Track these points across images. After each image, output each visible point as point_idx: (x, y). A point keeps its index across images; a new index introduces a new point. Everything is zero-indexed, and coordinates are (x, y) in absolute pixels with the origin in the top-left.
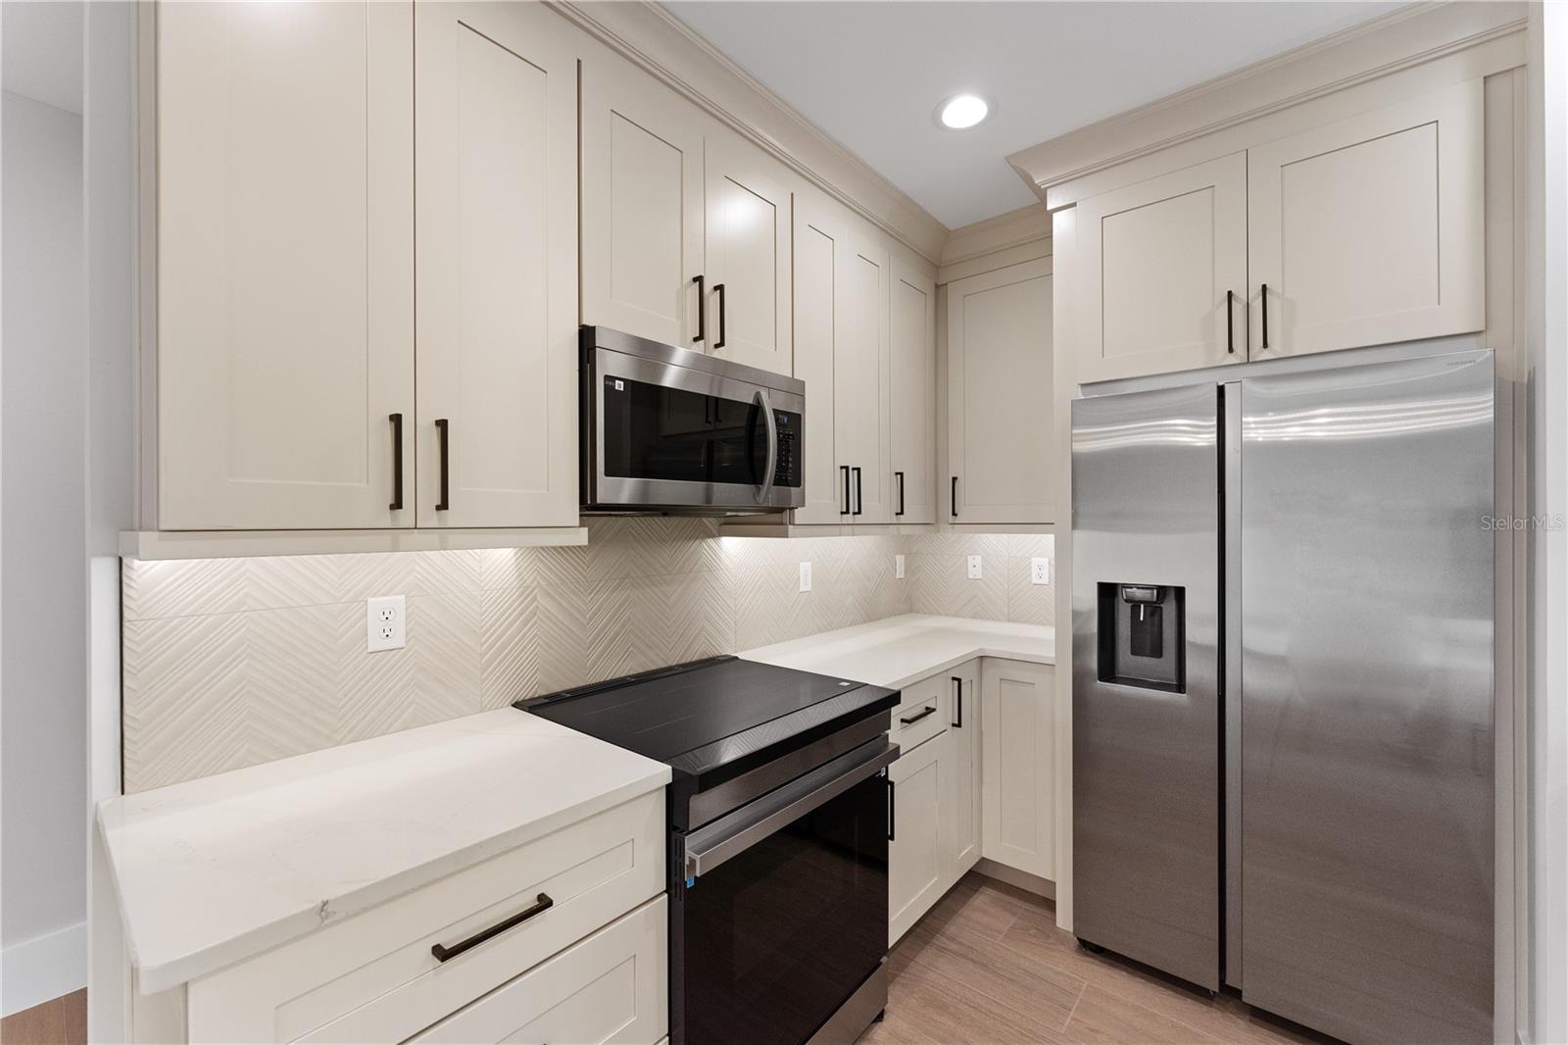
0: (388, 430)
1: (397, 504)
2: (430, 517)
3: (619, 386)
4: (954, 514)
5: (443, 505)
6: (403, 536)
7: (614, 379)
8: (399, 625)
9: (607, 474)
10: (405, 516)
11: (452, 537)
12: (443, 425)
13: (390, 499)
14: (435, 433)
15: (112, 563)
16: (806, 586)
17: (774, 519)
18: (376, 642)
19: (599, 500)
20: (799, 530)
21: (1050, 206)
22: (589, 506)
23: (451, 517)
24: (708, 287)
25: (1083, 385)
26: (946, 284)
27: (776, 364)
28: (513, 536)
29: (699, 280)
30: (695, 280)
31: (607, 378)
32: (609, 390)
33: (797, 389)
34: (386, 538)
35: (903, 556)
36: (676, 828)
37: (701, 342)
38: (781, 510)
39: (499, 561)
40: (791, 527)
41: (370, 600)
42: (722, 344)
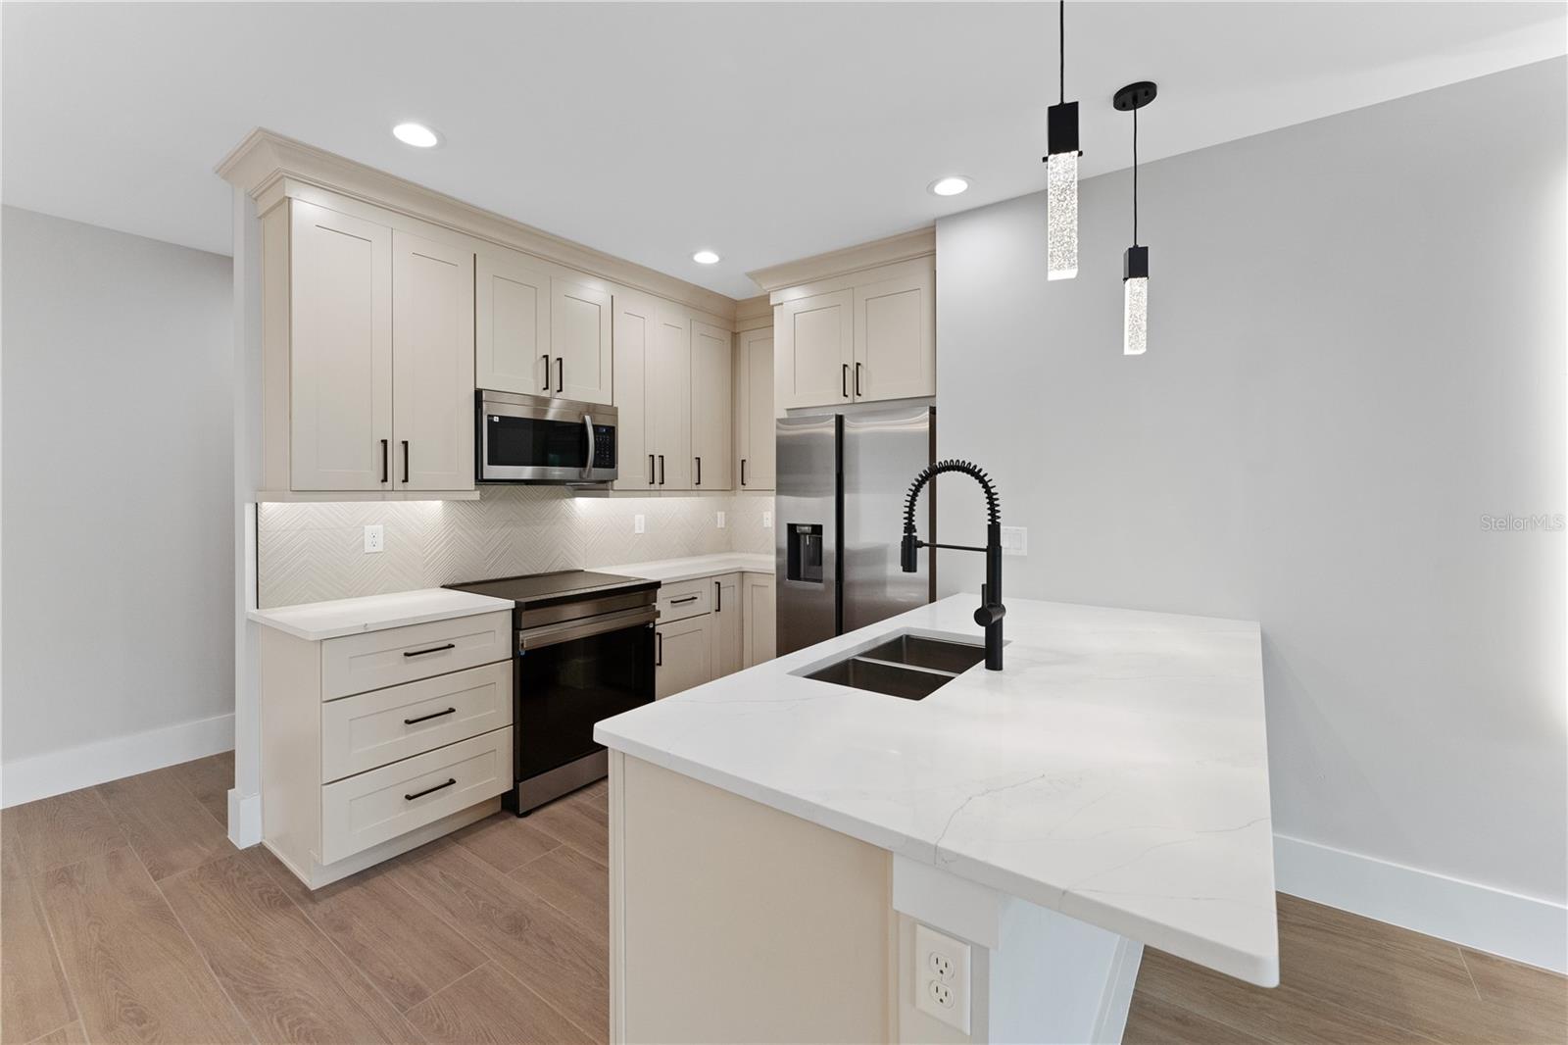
0: (381, 447)
1: (385, 480)
2: (399, 486)
3: (496, 419)
4: (743, 484)
5: (406, 480)
6: (387, 494)
7: (493, 416)
8: (380, 540)
9: (489, 464)
10: (388, 485)
11: (410, 495)
12: (405, 443)
13: (382, 477)
14: (402, 447)
15: (254, 506)
16: (640, 529)
17: (601, 487)
18: (368, 548)
19: (485, 478)
20: (616, 493)
21: (772, 303)
22: (479, 479)
23: (409, 485)
24: (552, 359)
25: (788, 410)
26: (739, 333)
27: (602, 398)
28: (441, 494)
29: (546, 357)
30: (544, 356)
31: (489, 416)
32: (491, 423)
33: (613, 411)
34: (379, 495)
35: (723, 513)
36: (517, 629)
37: (548, 391)
38: (605, 482)
39: (435, 507)
40: (611, 492)
41: (366, 527)
42: (561, 390)
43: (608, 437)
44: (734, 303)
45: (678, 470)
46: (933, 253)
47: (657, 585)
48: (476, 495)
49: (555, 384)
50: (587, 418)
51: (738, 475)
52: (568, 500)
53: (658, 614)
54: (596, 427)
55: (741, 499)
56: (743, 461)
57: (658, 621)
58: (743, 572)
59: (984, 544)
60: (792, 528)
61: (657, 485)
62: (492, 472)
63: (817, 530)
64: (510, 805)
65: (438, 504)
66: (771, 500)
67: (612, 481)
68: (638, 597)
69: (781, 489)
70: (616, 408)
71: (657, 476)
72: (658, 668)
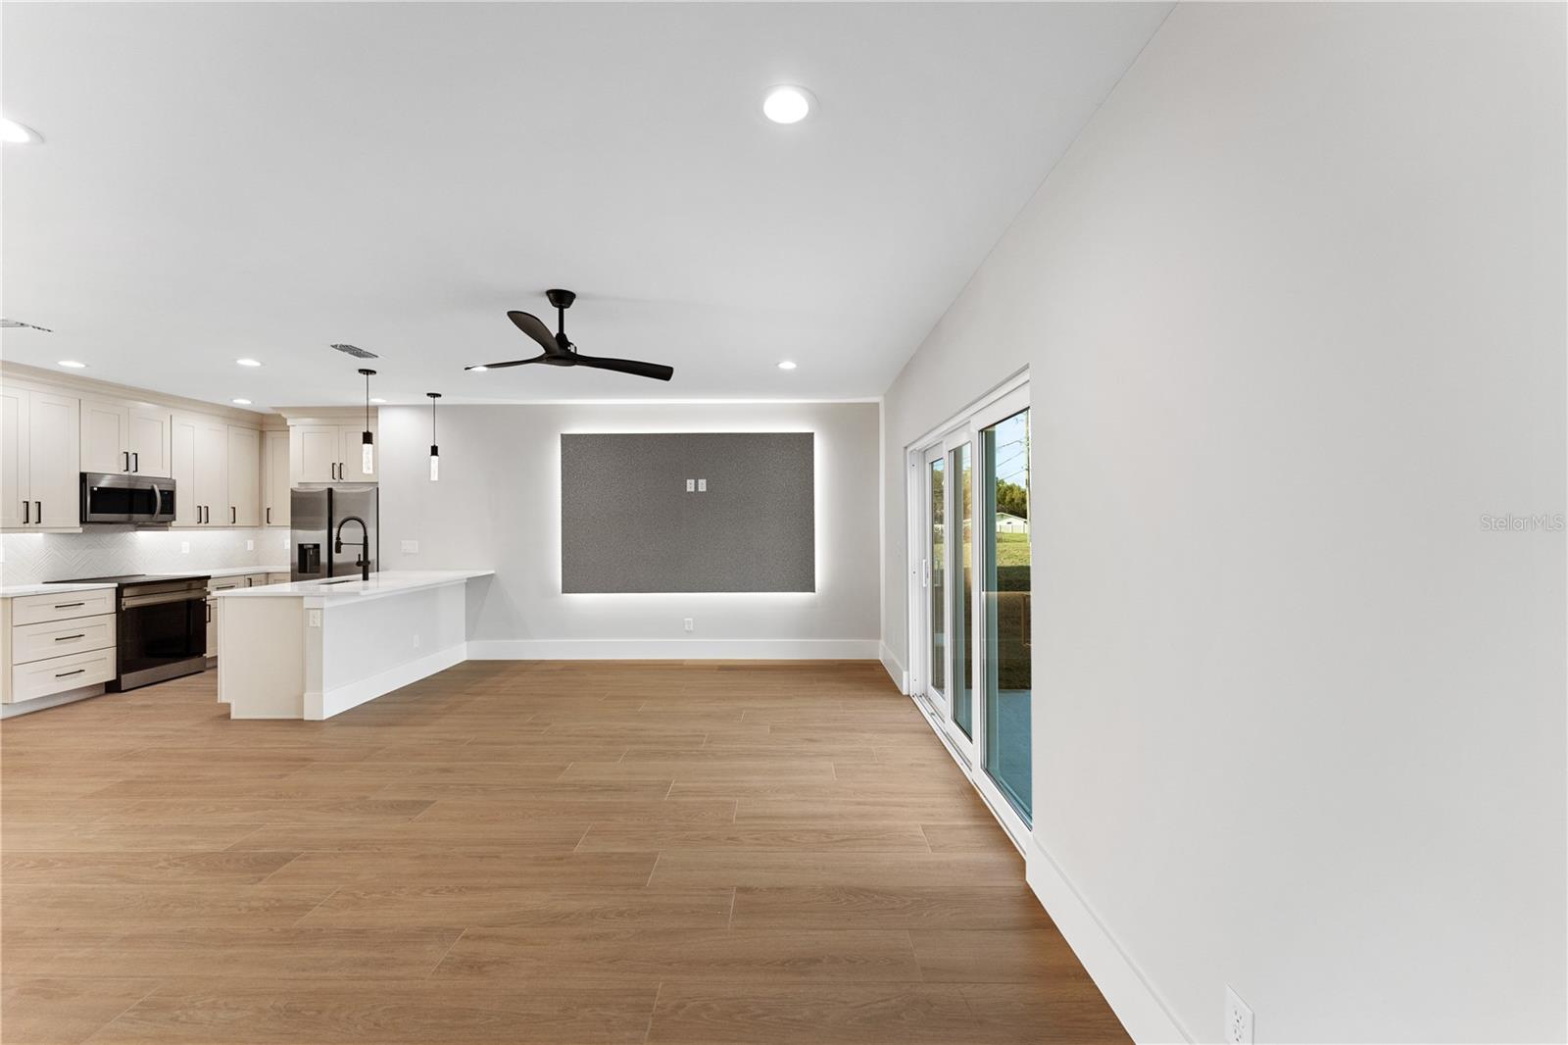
4: (268, 522)
17: (163, 525)
27: (162, 473)
43: (169, 497)
44: (263, 415)
45: (218, 514)
46: (377, 417)
47: (209, 577)
48: (80, 530)
49: (132, 467)
50: (155, 487)
51: (265, 517)
52: (132, 533)
53: (209, 593)
54: (161, 491)
55: (266, 533)
56: (268, 509)
57: (208, 597)
58: (268, 573)
59: (362, 542)
60: (301, 546)
61: (203, 524)
62: (91, 517)
63: (317, 546)
64: (112, 687)
65: (41, 535)
66: (288, 532)
67: (171, 521)
68: (195, 584)
69: (295, 525)
70: (175, 481)
71: (203, 517)
72: (208, 624)
